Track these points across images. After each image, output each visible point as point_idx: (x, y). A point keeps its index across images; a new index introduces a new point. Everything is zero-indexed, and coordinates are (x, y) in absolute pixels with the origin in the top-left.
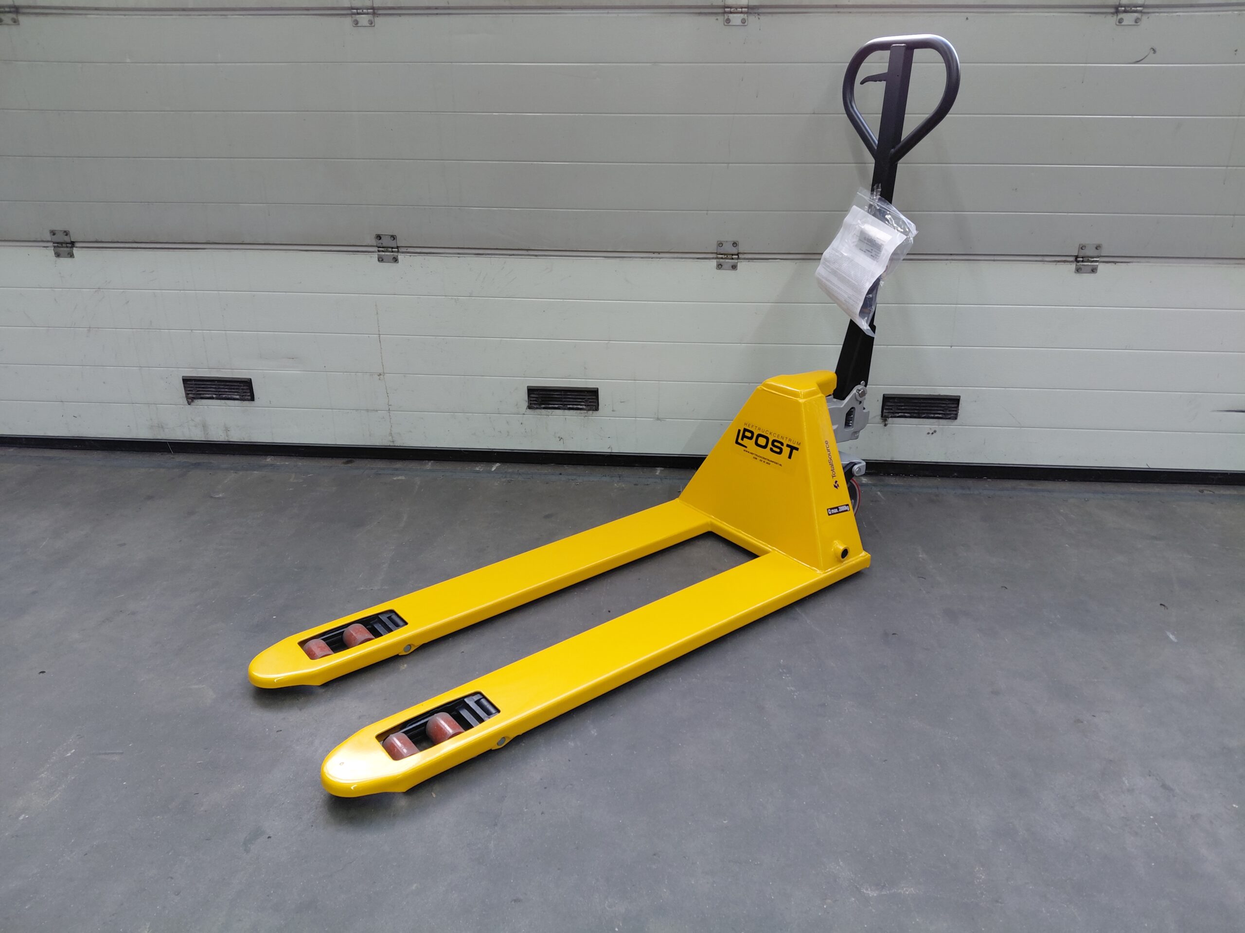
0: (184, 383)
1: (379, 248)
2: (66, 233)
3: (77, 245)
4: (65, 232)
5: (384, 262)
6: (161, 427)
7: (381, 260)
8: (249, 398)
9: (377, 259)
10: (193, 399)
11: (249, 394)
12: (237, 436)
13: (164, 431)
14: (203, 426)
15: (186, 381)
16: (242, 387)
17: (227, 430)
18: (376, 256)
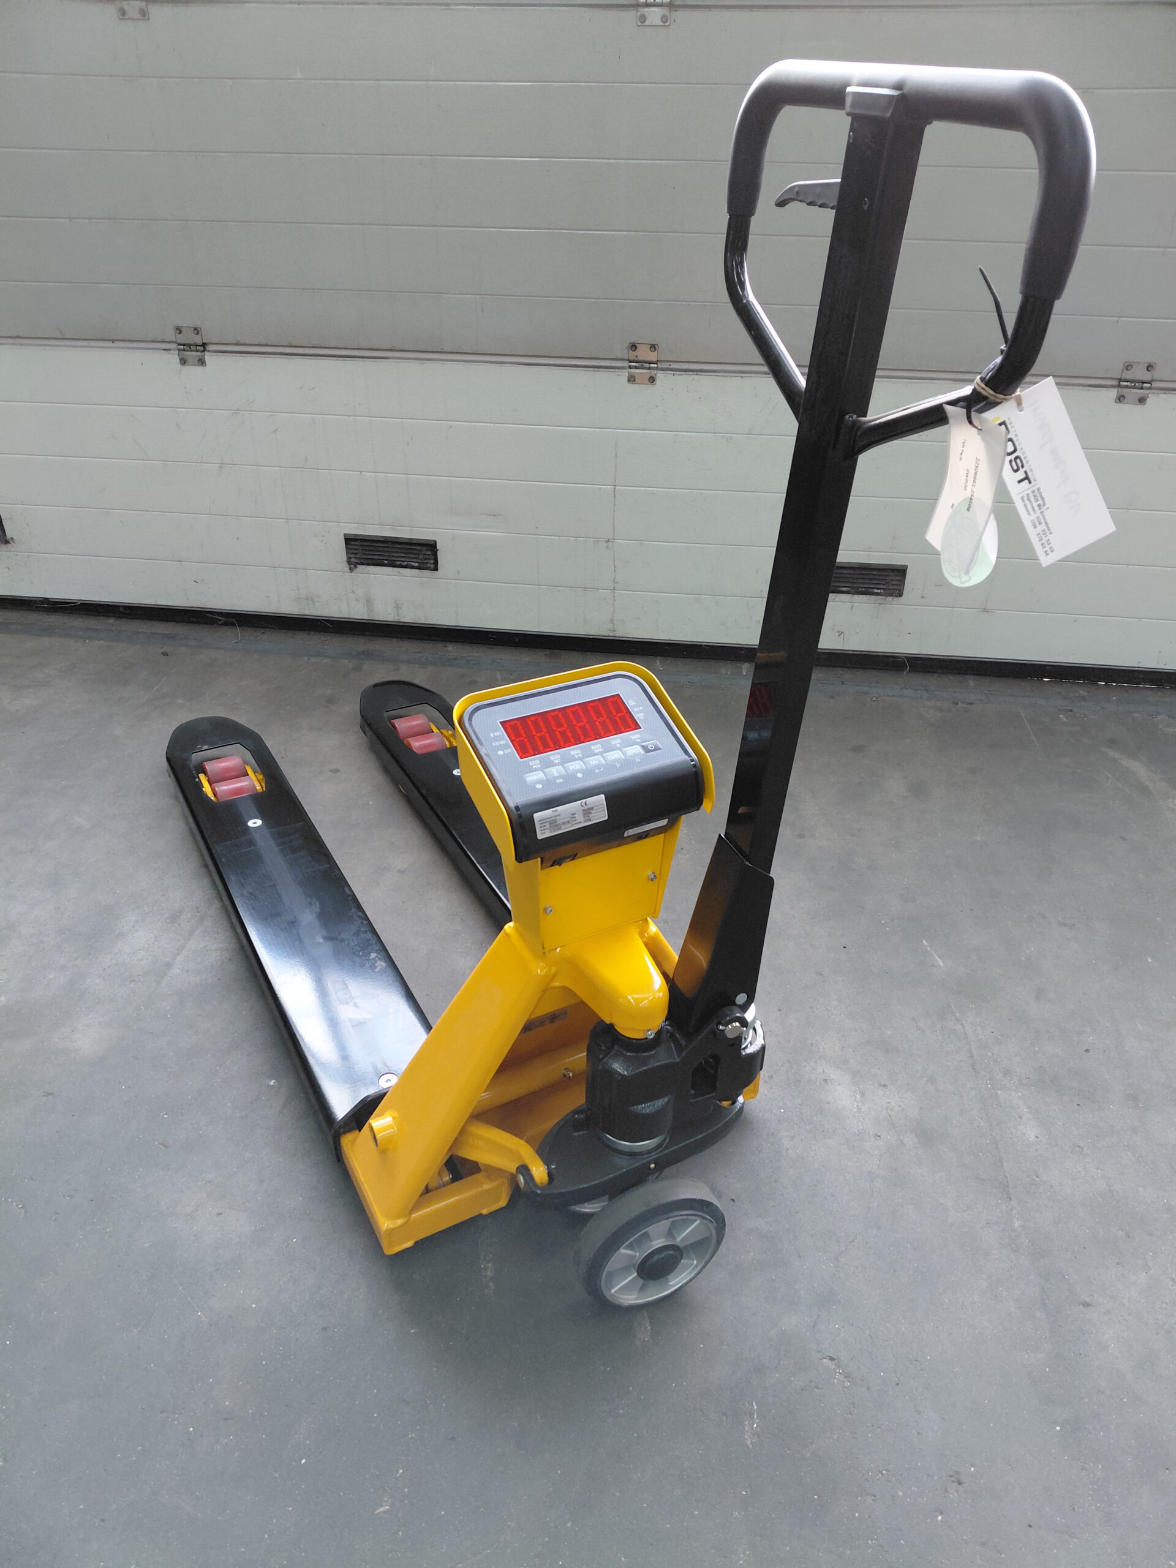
0: (346, 543)
1: (630, 362)
2: (197, 331)
3: (209, 348)
4: (195, 329)
5: (636, 383)
6: (311, 599)
7: (631, 379)
8: (432, 566)
9: (626, 378)
10: (356, 565)
11: (432, 561)
12: (410, 616)
13: (314, 604)
14: (367, 601)
15: (349, 540)
16: (424, 552)
17: (398, 607)
18: (625, 374)
